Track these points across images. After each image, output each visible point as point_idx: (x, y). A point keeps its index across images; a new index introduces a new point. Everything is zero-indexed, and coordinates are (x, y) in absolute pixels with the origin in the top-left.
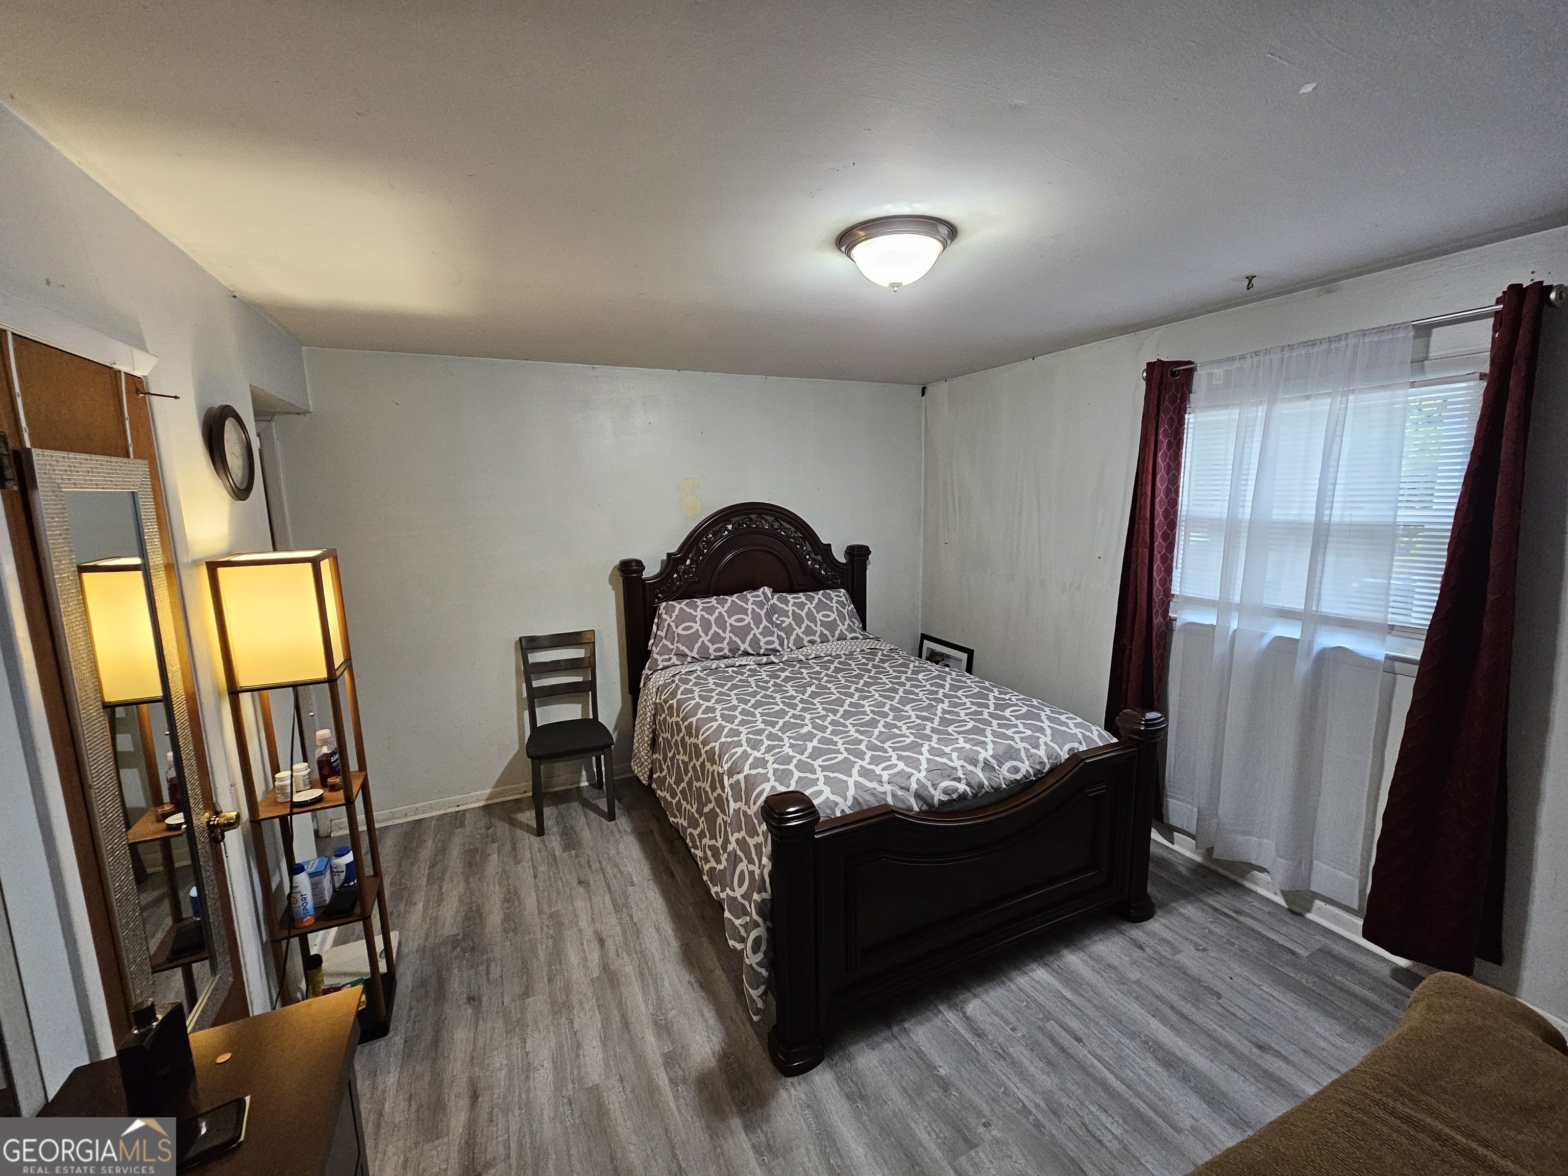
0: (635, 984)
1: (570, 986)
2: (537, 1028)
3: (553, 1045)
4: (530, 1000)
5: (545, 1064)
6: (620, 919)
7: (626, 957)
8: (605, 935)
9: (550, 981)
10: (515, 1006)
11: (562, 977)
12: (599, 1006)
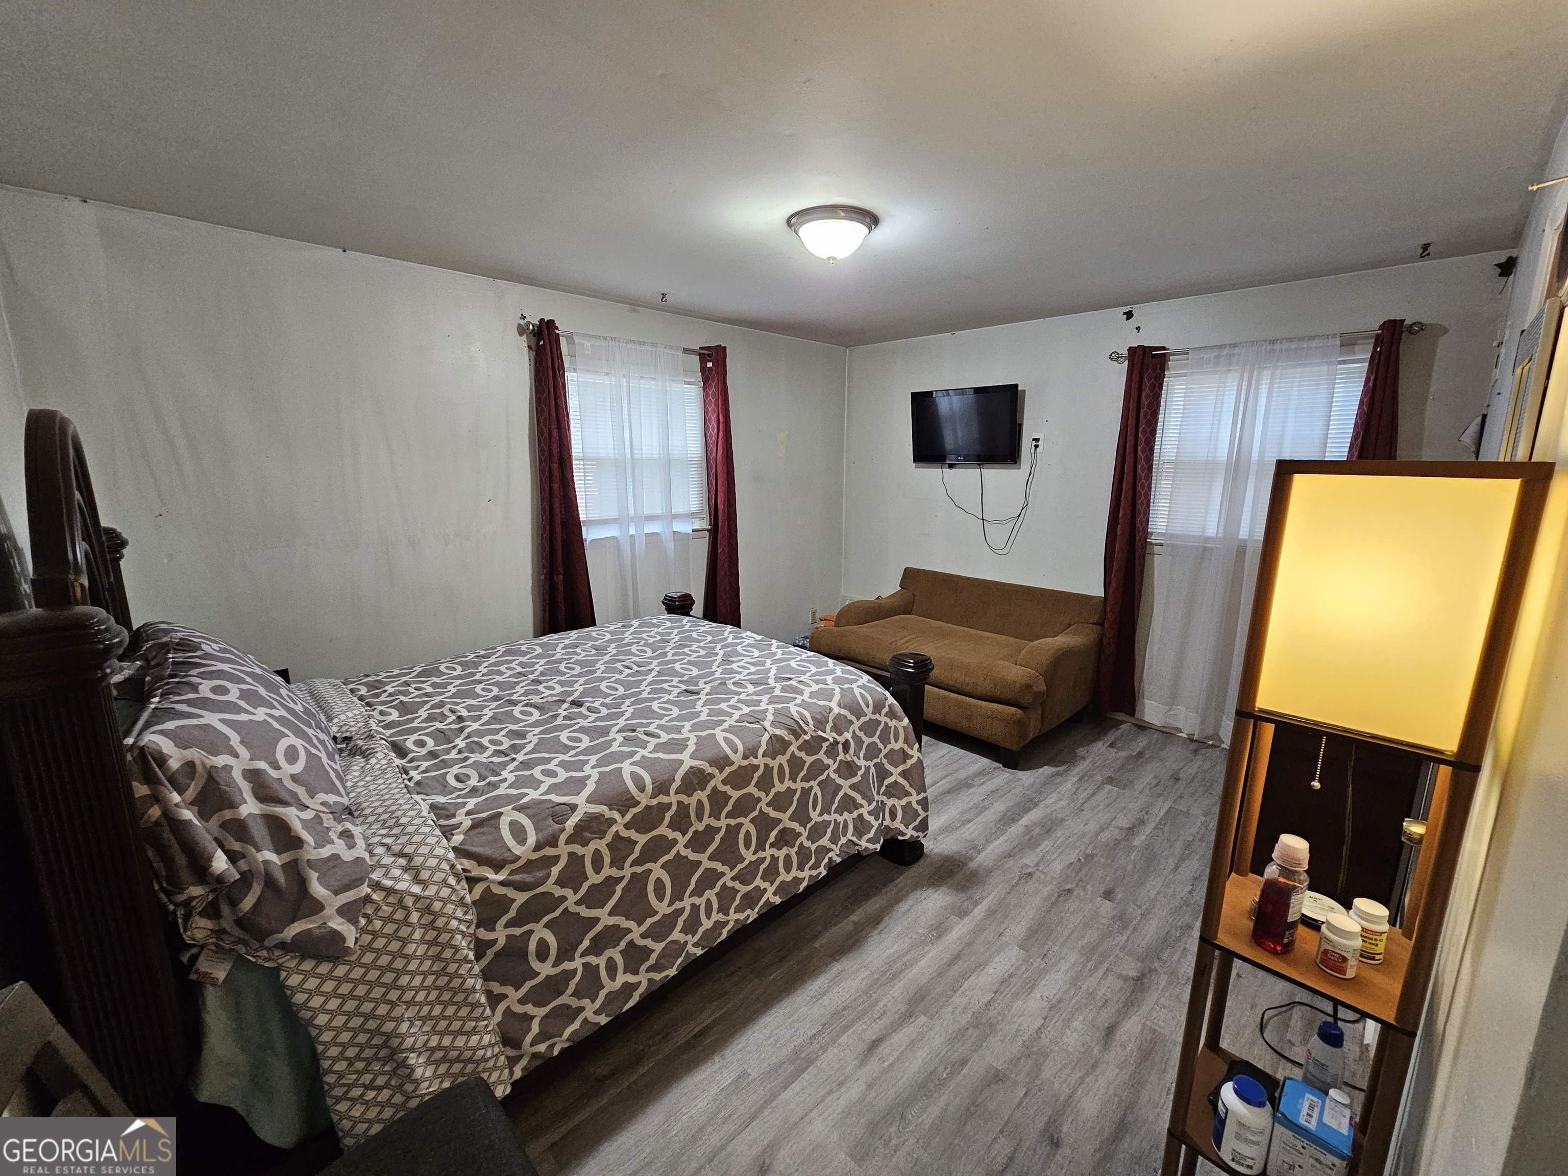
0: (910, 976)
1: (953, 1036)
2: (1018, 1030)
3: (1020, 1003)
4: (999, 1065)
5: (1038, 996)
6: (824, 1049)
7: (881, 1004)
8: (861, 1048)
9: (964, 1062)
10: (1017, 1074)
11: (949, 1054)
12: (955, 992)
